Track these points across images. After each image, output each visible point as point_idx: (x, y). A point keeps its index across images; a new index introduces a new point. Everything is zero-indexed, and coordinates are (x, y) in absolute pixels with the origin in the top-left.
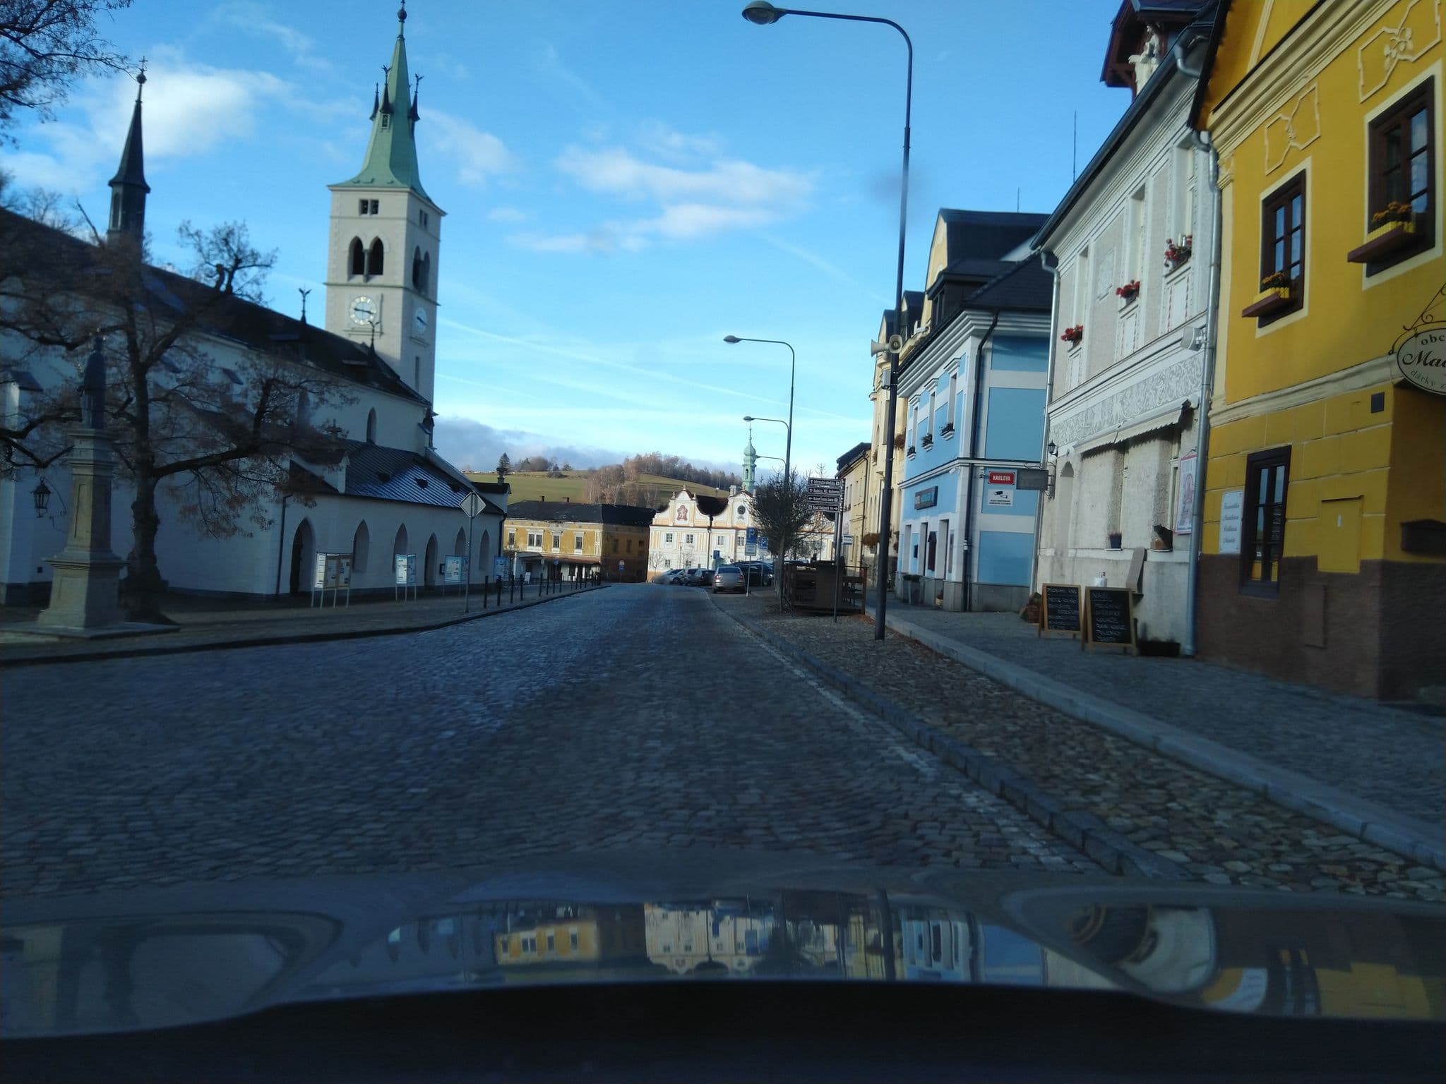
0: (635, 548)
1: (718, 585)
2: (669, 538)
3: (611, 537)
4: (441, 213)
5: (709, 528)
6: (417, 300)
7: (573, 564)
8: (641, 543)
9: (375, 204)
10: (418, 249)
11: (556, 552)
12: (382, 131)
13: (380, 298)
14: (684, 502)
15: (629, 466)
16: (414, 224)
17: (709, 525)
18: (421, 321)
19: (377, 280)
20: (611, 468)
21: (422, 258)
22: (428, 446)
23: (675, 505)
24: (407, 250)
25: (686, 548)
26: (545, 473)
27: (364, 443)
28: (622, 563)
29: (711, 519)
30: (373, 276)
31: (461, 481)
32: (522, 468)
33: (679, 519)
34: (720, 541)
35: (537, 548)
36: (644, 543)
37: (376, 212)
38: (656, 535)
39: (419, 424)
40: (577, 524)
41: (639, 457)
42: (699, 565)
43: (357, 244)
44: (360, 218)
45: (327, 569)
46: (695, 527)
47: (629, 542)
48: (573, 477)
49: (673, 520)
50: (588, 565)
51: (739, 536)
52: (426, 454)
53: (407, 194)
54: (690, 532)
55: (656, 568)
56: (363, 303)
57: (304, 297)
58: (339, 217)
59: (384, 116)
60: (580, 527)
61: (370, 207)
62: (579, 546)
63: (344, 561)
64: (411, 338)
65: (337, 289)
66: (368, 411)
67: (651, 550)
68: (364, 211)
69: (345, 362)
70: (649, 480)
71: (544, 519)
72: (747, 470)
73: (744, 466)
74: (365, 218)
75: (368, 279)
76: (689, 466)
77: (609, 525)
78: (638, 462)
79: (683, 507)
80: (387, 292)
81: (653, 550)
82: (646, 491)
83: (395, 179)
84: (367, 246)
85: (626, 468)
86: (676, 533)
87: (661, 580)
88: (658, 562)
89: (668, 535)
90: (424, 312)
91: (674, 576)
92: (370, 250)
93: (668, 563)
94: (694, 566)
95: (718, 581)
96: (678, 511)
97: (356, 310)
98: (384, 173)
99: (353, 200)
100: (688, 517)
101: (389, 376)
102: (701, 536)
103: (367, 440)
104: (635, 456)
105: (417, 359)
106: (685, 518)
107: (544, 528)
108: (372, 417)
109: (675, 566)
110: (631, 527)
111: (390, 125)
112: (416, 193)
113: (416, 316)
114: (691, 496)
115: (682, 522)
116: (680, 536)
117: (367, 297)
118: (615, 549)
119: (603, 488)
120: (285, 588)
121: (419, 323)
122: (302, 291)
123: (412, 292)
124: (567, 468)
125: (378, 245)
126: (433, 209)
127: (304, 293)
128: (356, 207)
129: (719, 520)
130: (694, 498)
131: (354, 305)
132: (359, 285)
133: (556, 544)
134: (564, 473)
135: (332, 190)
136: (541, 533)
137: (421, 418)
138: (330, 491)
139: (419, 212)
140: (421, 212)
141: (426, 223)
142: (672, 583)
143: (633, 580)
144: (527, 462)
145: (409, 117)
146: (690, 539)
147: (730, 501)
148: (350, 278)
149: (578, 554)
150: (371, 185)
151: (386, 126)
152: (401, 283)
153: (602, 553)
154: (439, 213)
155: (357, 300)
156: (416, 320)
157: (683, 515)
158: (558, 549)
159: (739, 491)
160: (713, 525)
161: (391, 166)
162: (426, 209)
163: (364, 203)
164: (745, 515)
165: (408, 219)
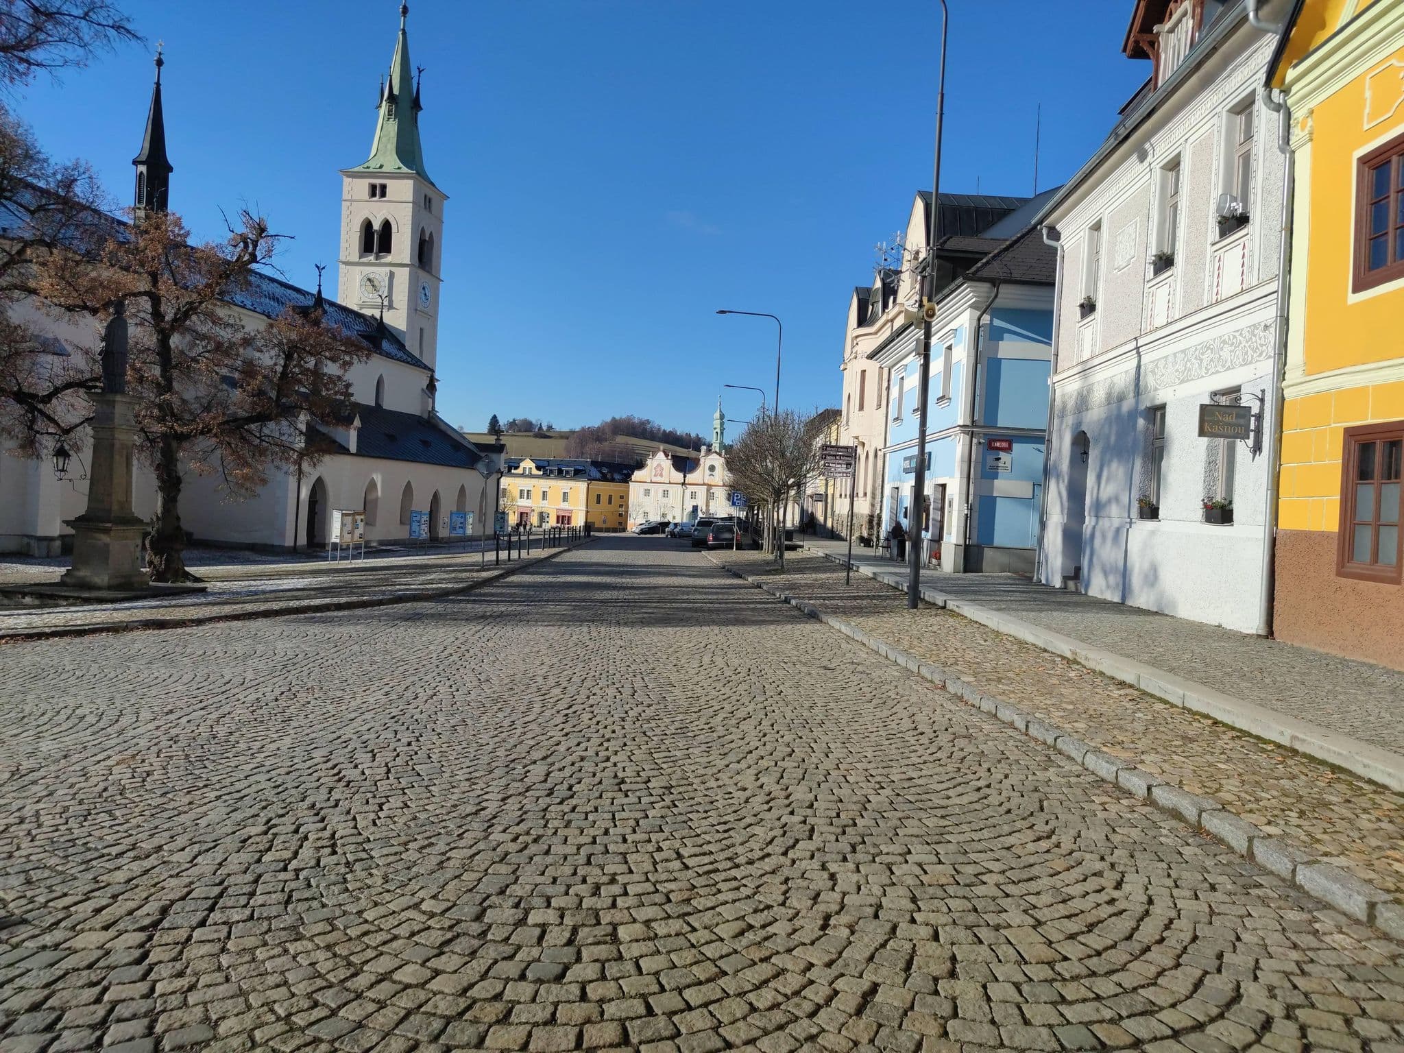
0: (617, 501)
2: (647, 492)
3: (594, 494)
4: (444, 197)
5: (683, 484)
6: (421, 273)
8: (622, 497)
9: (384, 187)
10: (423, 230)
11: (544, 505)
12: (388, 120)
13: (389, 276)
14: (659, 464)
15: (606, 428)
16: (419, 207)
17: (683, 481)
18: (425, 295)
19: (389, 259)
20: (590, 430)
21: (427, 238)
22: (431, 409)
23: (652, 463)
24: (413, 231)
25: (662, 501)
26: (531, 433)
27: (373, 406)
29: (685, 476)
30: (384, 255)
31: (462, 441)
32: (510, 428)
33: (655, 476)
34: (693, 495)
35: (527, 501)
36: (625, 498)
37: (384, 196)
38: (635, 490)
39: (423, 390)
40: (564, 481)
43: (368, 225)
44: (370, 202)
45: (343, 525)
46: (670, 483)
47: (611, 496)
48: (556, 438)
49: (651, 477)
51: (710, 491)
52: (429, 416)
53: (413, 179)
54: (666, 487)
55: (635, 520)
57: (320, 272)
58: (351, 200)
59: (389, 106)
60: (566, 484)
61: (379, 191)
62: (565, 499)
63: (358, 518)
64: (416, 310)
65: (349, 266)
66: (377, 378)
68: (373, 194)
72: (717, 433)
74: (375, 202)
75: (378, 257)
77: (592, 483)
80: (395, 269)
81: (632, 503)
83: (402, 167)
84: (376, 226)
85: (603, 429)
86: (652, 487)
87: (640, 531)
88: (638, 514)
89: (645, 489)
90: (428, 287)
92: (379, 230)
93: (646, 515)
96: (655, 468)
98: (392, 159)
99: (363, 186)
100: (664, 474)
101: (396, 345)
102: (675, 491)
103: (376, 404)
105: (422, 330)
106: (661, 475)
107: (533, 483)
108: (380, 383)
109: (652, 517)
110: (612, 483)
111: (395, 113)
112: (422, 178)
113: (421, 290)
114: (667, 455)
115: (659, 479)
116: (657, 491)
117: (377, 274)
118: (598, 504)
119: (583, 447)
120: (303, 540)
121: (423, 297)
122: (317, 267)
123: (417, 269)
124: (550, 428)
125: (387, 226)
126: (437, 193)
127: (319, 269)
128: (366, 192)
129: (691, 478)
130: (670, 458)
132: (371, 263)
133: (545, 498)
134: (548, 433)
136: (531, 488)
137: (426, 382)
138: (344, 451)
139: (424, 196)
140: (426, 196)
141: (430, 205)
144: (514, 423)
145: (413, 108)
146: (666, 493)
147: (702, 461)
148: (362, 257)
149: (564, 506)
150: (379, 170)
151: (391, 114)
152: (407, 261)
153: (586, 505)
154: (442, 197)
156: (421, 293)
157: (659, 472)
158: (547, 503)
159: (709, 451)
160: (686, 482)
161: (397, 153)
162: (430, 194)
163: (373, 188)
164: (716, 473)
165: (414, 203)
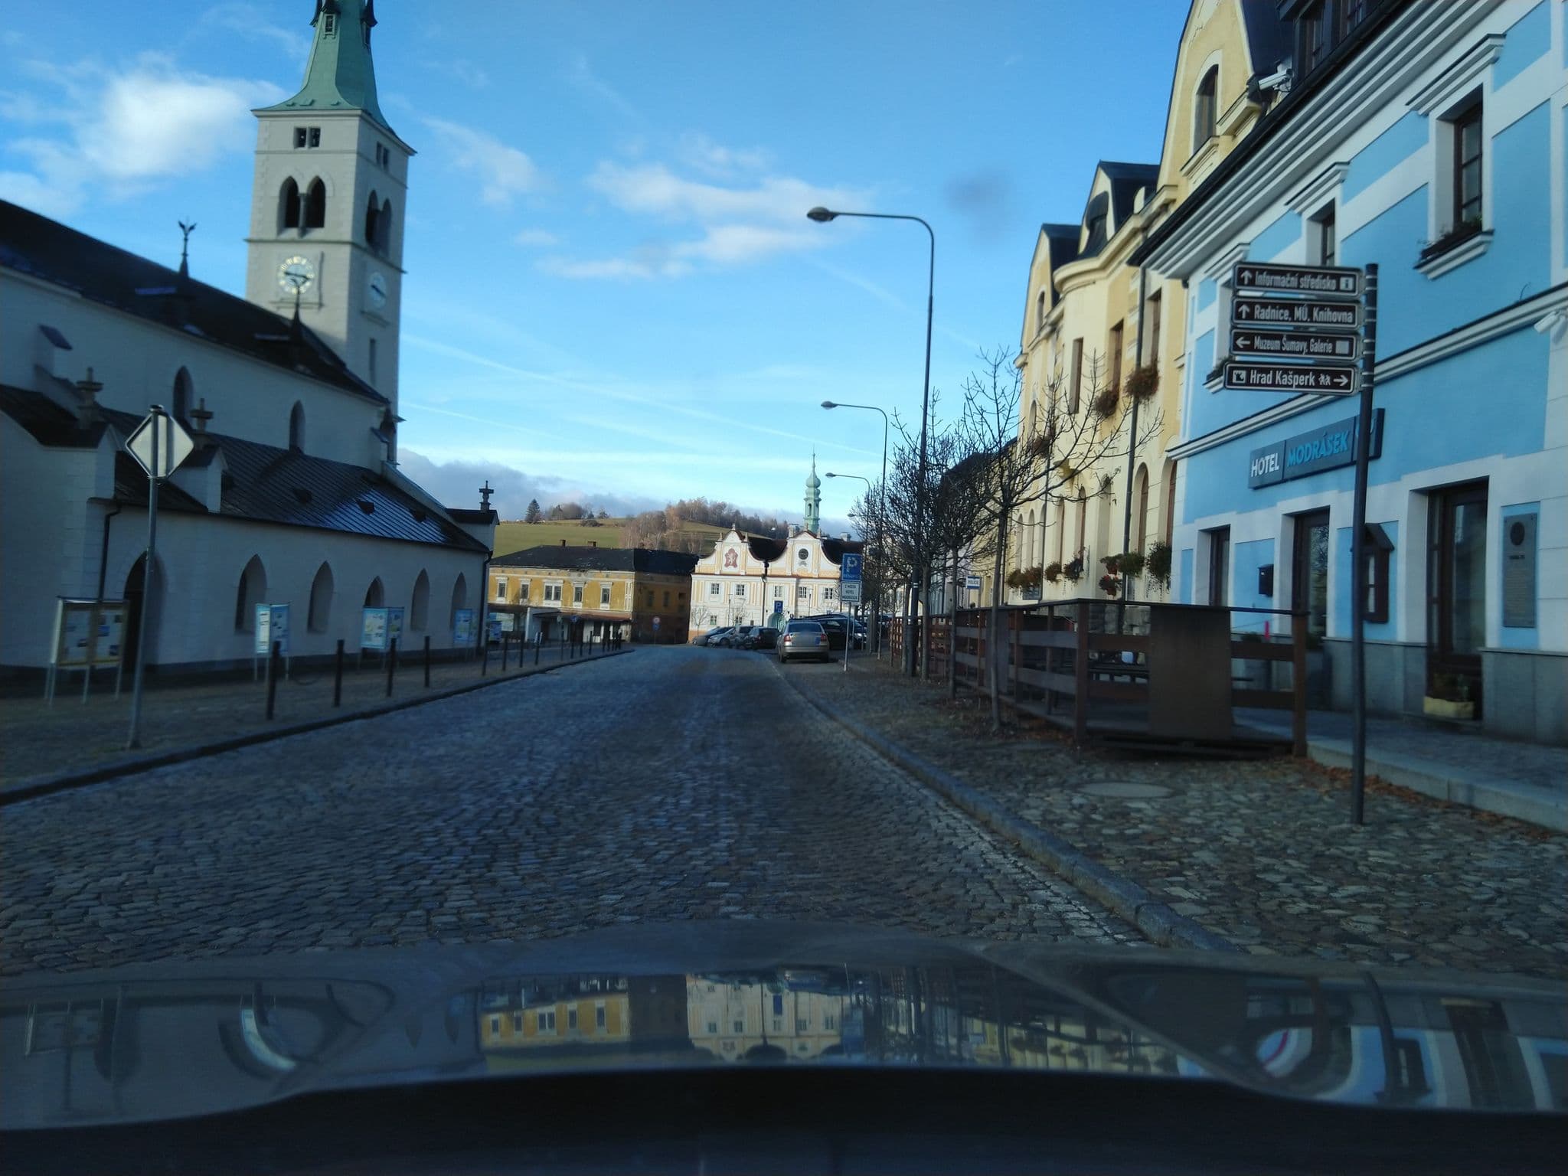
0: (674, 600)
1: (789, 650)
2: (715, 589)
3: (645, 588)
4: (410, 152)
5: (764, 576)
6: (371, 262)
7: (598, 622)
8: (681, 595)
9: (316, 134)
10: (373, 196)
11: (578, 607)
12: (325, 38)
13: (319, 258)
14: (733, 543)
15: (672, 513)
16: (368, 160)
17: (764, 572)
18: (378, 290)
19: (316, 234)
20: (651, 514)
21: (381, 207)
22: (386, 460)
23: (722, 548)
24: (357, 196)
25: (736, 600)
26: (579, 521)
27: (285, 451)
28: (657, 620)
29: (767, 566)
30: (312, 229)
31: (431, 506)
32: (553, 516)
33: (727, 565)
34: (777, 591)
35: (555, 602)
36: (685, 595)
37: (317, 144)
38: (700, 586)
39: (373, 430)
40: (604, 573)
41: (682, 503)
42: (752, 622)
43: (290, 186)
44: (296, 153)
46: (746, 575)
47: (667, 594)
48: (609, 526)
49: (720, 566)
50: (618, 623)
51: (800, 586)
52: (383, 471)
53: (357, 118)
54: (741, 581)
55: (699, 626)
56: (296, 264)
57: (186, 235)
58: (264, 152)
59: (328, 17)
60: (607, 576)
61: (307, 138)
62: (605, 599)
64: (363, 312)
65: (261, 247)
66: (290, 408)
67: (693, 603)
68: (300, 143)
69: (258, 336)
70: (694, 529)
71: (565, 567)
72: (810, 505)
73: (806, 500)
74: (302, 152)
75: (303, 232)
76: (737, 513)
77: (643, 574)
78: (682, 508)
79: (732, 551)
80: (328, 249)
81: (695, 604)
82: (689, 540)
83: (342, 100)
84: (303, 188)
85: (668, 514)
86: (723, 582)
87: (705, 641)
88: (701, 619)
89: (713, 585)
90: (382, 279)
91: (721, 636)
92: (308, 194)
93: (713, 619)
94: (746, 623)
95: (787, 643)
96: (726, 555)
97: (287, 274)
98: (328, 91)
99: (286, 130)
100: (738, 562)
101: (328, 362)
102: (754, 586)
103: (291, 446)
104: (678, 502)
105: (373, 342)
106: (735, 565)
107: (564, 578)
108: (296, 415)
109: (722, 623)
110: (669, 576)
111: (336, 30)
112: (371, 118)
113: (370, 284)
114: (742, 538)
115: (731, 570)
116: (728, 586)
117: (303, 256)
118: (650, 605)
119: (643, 536)
121: (374, 293)
122: (182, 226)
123: (365, 250)
124: (603, 515)
125: (318, 187)
126: (396, 144)
127: (187, 229)
128: (290, 137)
129: (775, 566)
130: (746, 540)
131: (283, 268)
132: (292, 241)
133: (578, 597)
134: (599, 521)
135: (258, 116)
136: (560, 583)
137: (376, 423)
138: (194, 509)
139: (375, 145)
140: (379, 146)
141: (386, 162)
142: (717, 645)
143: (671, 641)
144: (559, 509)
145: (362, 20)
146: (741, 590)
147: (790, 544)
148: (280, 231)
149: (604, 609)
150: (310, 107)
151: (331, 30)
152: (347, 236)
153: (634, 607)
154: (406, 152)
155: (289, 261)
156: (370, 288)
157: (731, 560)
158: (581, 604)
159: (799, 534)
160: (769, 573)
161: (337, 84)
162: (386, 143)
163: (301, 133)
164: (809, 560)
165: (359, 154)
